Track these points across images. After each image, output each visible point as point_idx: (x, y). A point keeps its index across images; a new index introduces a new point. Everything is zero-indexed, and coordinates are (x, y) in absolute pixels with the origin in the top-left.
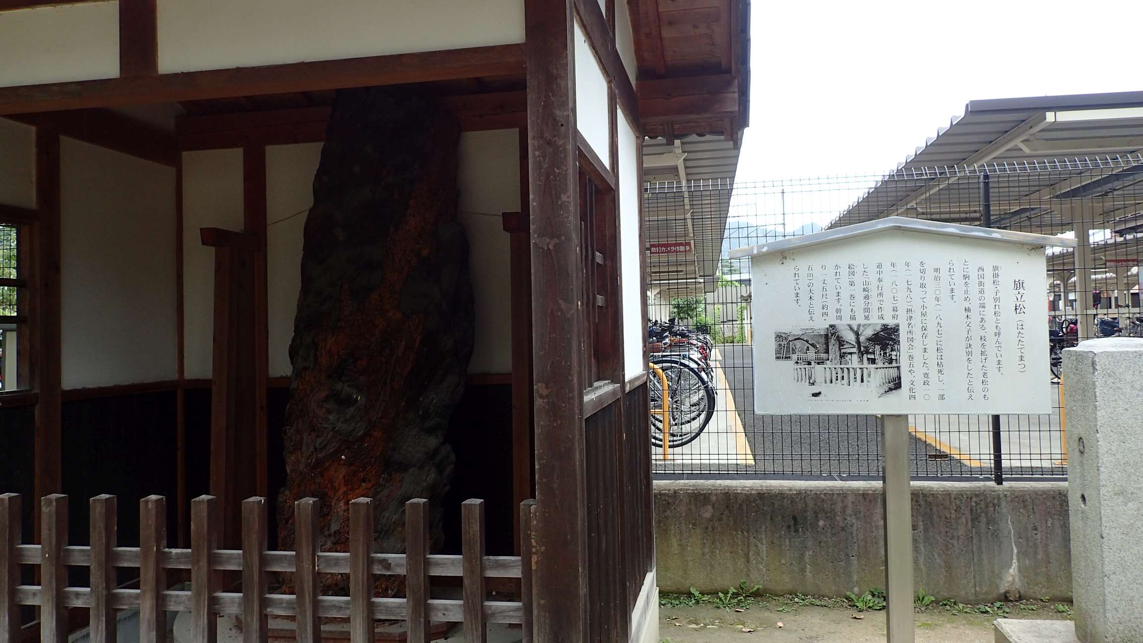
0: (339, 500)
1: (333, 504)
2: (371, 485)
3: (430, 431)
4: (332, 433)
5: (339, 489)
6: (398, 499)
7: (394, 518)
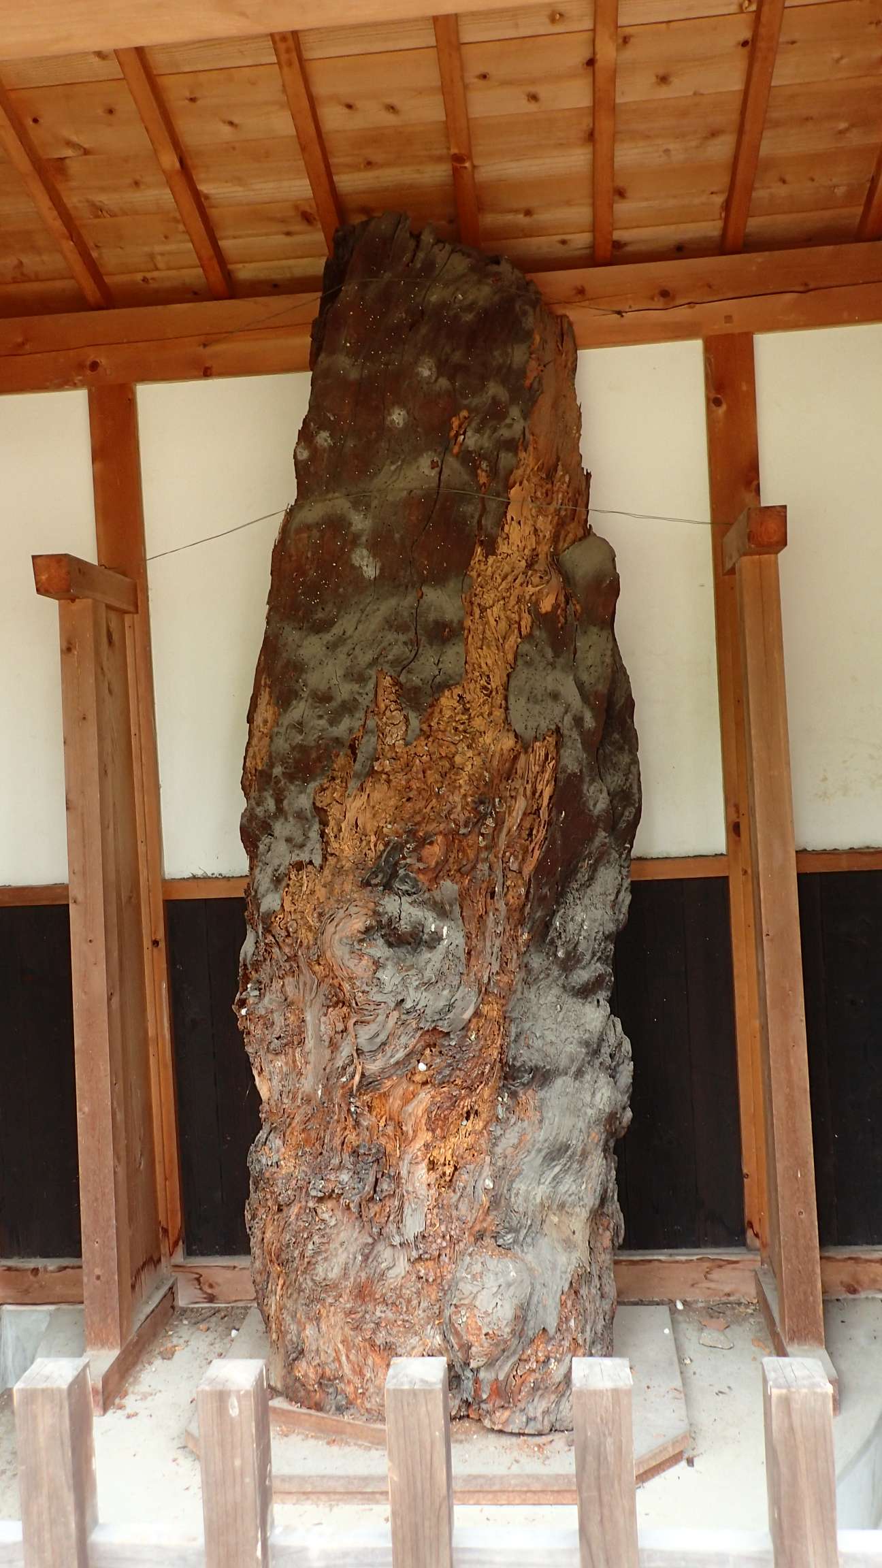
0: (414, 1162)
1: (404, 1173)
2: (481, 1124)
3: (585, 992)
4: (395, 1014)
5: (415, 1136)
6: (540, 1151)
7: (539, 1195)
